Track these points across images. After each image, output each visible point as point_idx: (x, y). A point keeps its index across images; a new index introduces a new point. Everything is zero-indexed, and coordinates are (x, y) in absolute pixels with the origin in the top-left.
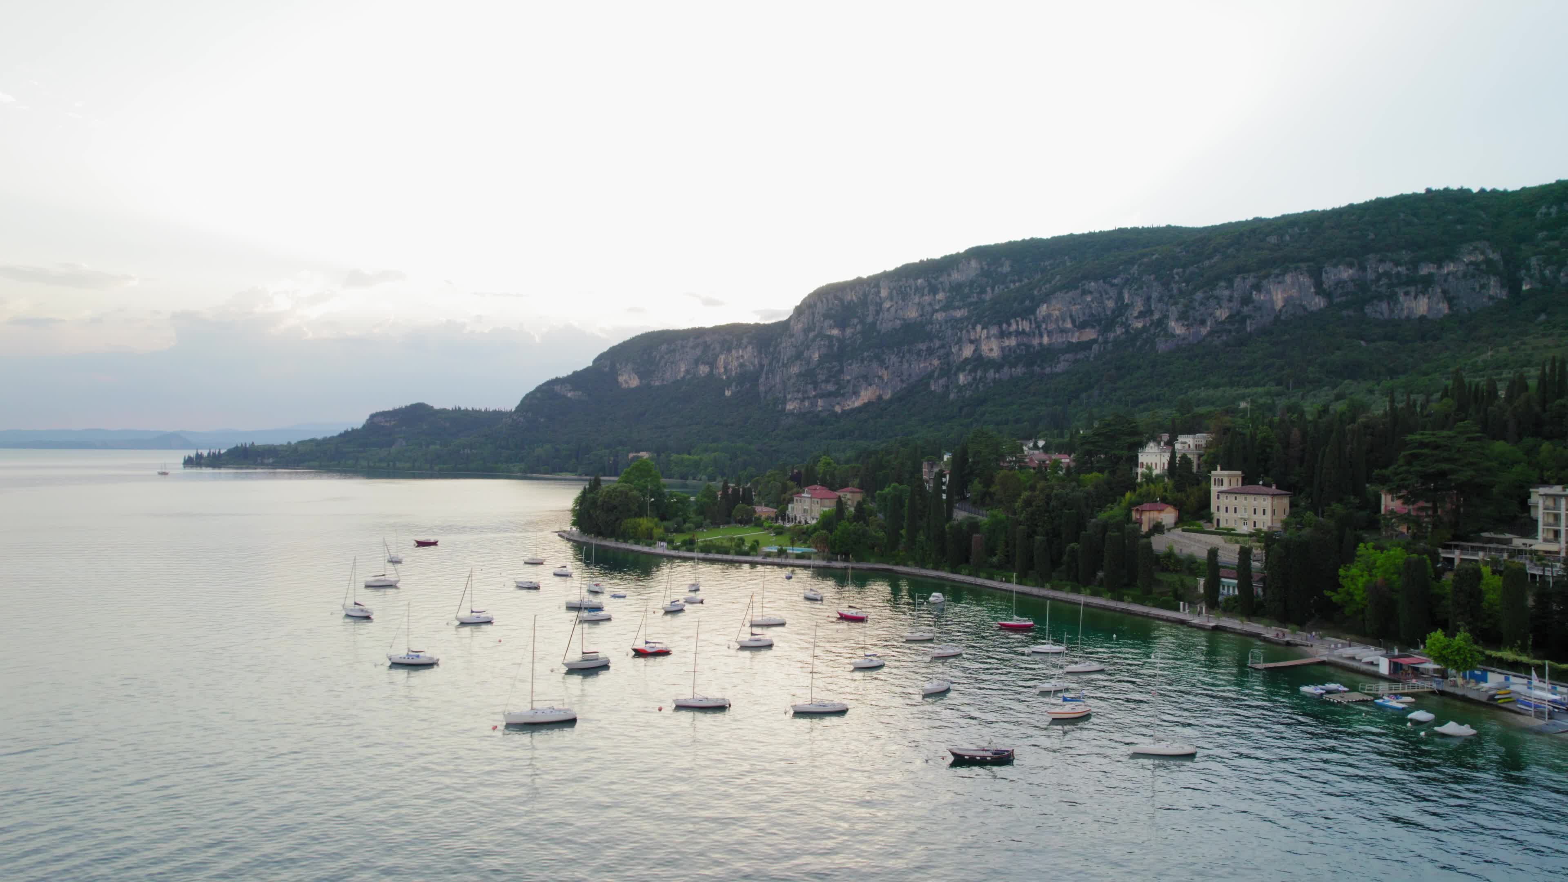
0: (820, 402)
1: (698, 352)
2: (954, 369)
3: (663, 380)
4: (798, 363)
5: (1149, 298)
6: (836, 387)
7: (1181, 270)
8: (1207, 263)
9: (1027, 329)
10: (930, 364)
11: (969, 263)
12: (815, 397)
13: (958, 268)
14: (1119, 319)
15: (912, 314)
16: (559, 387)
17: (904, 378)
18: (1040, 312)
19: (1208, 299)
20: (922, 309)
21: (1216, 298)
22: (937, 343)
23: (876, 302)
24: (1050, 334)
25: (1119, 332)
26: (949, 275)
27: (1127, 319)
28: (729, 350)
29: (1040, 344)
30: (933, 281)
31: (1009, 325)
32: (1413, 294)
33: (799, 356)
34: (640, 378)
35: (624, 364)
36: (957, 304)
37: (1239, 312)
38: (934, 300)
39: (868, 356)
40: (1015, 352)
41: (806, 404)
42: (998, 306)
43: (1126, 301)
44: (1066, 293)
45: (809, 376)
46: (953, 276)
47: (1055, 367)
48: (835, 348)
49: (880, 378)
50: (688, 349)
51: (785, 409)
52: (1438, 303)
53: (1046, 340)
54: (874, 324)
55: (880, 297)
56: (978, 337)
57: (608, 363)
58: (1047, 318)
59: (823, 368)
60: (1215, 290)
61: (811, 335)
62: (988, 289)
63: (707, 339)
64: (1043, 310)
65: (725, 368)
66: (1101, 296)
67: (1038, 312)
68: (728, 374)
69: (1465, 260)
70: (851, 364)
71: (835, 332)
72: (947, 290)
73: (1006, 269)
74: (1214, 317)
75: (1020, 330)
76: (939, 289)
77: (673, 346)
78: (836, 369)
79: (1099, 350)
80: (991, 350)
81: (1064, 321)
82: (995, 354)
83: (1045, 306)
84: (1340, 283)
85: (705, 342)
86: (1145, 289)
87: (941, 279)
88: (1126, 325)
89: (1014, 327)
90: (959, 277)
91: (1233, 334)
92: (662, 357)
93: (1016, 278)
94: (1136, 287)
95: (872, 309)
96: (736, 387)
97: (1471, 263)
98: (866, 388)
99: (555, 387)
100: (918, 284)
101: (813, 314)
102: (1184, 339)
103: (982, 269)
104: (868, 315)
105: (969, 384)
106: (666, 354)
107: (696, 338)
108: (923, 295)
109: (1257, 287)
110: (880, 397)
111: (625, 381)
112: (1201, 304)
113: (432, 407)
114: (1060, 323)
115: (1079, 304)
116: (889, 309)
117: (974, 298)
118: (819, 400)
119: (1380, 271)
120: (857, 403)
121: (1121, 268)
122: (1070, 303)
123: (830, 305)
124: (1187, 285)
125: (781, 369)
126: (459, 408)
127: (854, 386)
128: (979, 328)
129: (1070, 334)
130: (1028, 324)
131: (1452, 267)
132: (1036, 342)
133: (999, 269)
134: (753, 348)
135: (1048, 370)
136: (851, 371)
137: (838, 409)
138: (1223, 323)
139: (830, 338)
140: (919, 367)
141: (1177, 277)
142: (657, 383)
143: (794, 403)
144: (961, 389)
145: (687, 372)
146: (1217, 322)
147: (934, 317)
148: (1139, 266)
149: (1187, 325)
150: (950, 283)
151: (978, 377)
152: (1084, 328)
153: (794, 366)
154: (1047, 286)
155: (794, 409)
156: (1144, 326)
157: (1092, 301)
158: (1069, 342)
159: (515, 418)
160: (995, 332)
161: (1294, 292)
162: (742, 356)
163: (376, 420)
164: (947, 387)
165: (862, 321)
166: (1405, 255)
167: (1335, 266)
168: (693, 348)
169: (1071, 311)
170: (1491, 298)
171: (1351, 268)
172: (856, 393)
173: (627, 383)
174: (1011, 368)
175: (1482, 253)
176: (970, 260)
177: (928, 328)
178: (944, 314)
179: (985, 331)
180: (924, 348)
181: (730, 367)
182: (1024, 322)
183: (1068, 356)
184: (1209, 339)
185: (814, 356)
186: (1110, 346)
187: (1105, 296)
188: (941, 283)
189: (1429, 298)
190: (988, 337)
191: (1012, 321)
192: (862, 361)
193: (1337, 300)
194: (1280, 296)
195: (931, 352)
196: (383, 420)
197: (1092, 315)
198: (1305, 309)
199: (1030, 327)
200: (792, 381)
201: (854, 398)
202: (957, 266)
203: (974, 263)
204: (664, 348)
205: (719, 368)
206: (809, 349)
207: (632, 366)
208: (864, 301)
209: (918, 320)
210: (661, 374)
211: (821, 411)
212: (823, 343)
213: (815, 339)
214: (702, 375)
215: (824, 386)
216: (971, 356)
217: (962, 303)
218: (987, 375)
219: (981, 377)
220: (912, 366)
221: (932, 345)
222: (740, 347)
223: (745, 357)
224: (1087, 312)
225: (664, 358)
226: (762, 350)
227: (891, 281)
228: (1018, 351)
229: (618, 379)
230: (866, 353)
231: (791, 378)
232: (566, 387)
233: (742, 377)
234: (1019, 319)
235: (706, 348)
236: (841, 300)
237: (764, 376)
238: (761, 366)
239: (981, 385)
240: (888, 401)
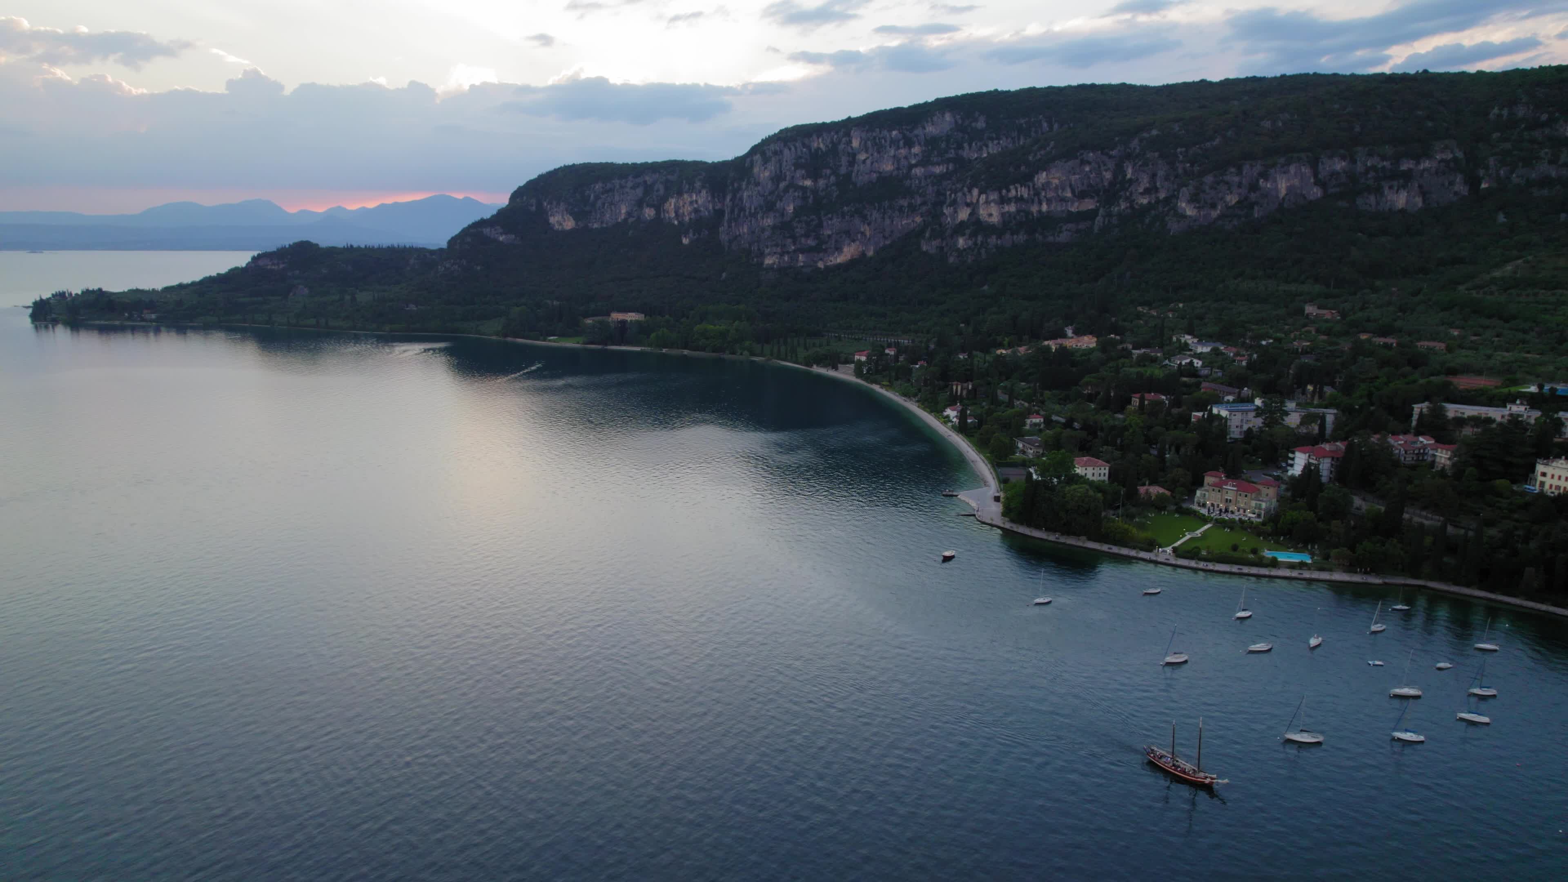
0: (801, 257)
1: (640, 191)
2: (949, 232)
3: (602, 223)
4: (772, 214)
5: (1154, 176)
6: (817, 241)
7: (1183, 149)
8: (1208, 144)
9: (1026, 196)
10: (913, 221)
11: (943, 117)
12: (795, 251)
13: (932, 121)
14: (1122, 193)
15: (888, 167)
16: (488, 230)
17: (887, 234)
18: (1038, 179)
19: (1218, 184)
20: (899, 161)
21: (1227, 183)
22: (919, 200)
23: (848, 153)
24: (1049, 201)
25: (1123, 207)
26: (924, 128)
27: (1131, 194)
28: (680, 193)
29: (1040, 212)
30: (907, 133)
31: (1009, 191)
32: (1396, 188)
33: (769, 207)
34: (577, 218)
35: (555, 203)
36: (935, 159)
37: (1246, 198)
38: (910, 153)
39: (848, 212)
40: (1015, 218)
41: (786, 258)
42: (992, 169)
43: (1129, 176)
44: (1066, 162)
45: (784, 228)
46: (927, 129)
47: (1058, 236)
48: (810, 200)
49: (863, 233)
50: (628, 190)
51: (762, 263)
52: (1414, 197)
53: (1044, 208)
54: (848, 175)
55: (852, 147)
56: (975, 201)
57: (533, 201)
58: (1046, 186)
59: (800, 222)
60: (1226, 175)
61: (782, 185)
62: (966, 145)
63: (647, 178)
64: (1042, 178)
65: (676, 212)
66: (1099, 167)
67: (1036, 179)
68: (680, 219)
69: (1438, 157)
70: (831, 219)
71: (808, 183)
72: (923, 143)
73: (981, 124)
74: (1225, 202)
75: (1019, 196)
76: (914, 143)
77: (609, 186)
78: (814, 223)
79: (1104, 223)
80: (991, 215)
81: (1063, 189)
82: (995, 219)
83: (1044, 174)
84: (1334, 174)
85: (645, 182)
86: (1151, 166)
87: (916, 132)
88: (1130, 200)
89: (1013, 193)
90: (934, 130)
91: (1243, 219)
92: (597, 198)
93: (994, 135)
94: (1140, 163)
95: (844, 160)
96: (694, 235)
97: (1442, 161)
98: (849, 245)
99: (484, 229)
100: (893, 136)
101: (780, 162)
102: (1195, 221)
103: (956, 122)
104: (841, 165)
105: (969, 248)
106: (603, 194)
107: (636, 177)
108: (898, 148)
109: (1264, 175)
110: (863, 254)
111: (558, 221)
112: (1211, 188)
113: (317, 245)
114: (1060, 192)
115: (1078, 174)
116: (864, 162)
117: (952, 154)
119: (1369, 164)
120: (840, 259)
121: (1117, 139)
122: (1070, 172)
123: (799, 153)
124: (1192, 165)
125: (749, 219)
126: (352, 246)
127: (836, 241)
128: (975, 192)
129: (1069, 203)
130: (1027, 190)
131: (1426, 164)
132: (1034, 209)
133: (973, 124)
134: (707, 193)
135: (1050, 239)
136: (831, 226)
137: (821, 265)
138: (1233, 207)
139: (804, 189)
140: (903, 224)
141: (1181, 157)
142: (596, 226)
143: (774, 258)
144: (960, 253)
145: (629, 214)
146: (1228, 207)
147: (913, 171)
148: (1141, 141)
149: (1198, 208)
150: (925, 135)
151: (979, 242)
152: (1083, 198)
153: (767, 217)
154: (1042, 152)
155: (774, 263)
156: (1149, 203)
157: (1090, 171)
158: (1068, 211)
159: (448, 265)
160: (996, 197)
161: (1296, 182)
162: (696, 201)
163: (261, 263)
164: (942, 248)
165: (834, 173)
166: (1388, 150)
167: (1331, 157)
168: (634, 188)
169: (1070, 181)
170: (1456, 193)
171: (1344, 161)
172: (839, 249)
173: (561, 224)
174: (1012, 234)
175: (1452, 152)
176: (944, 113)
177: (907, 183)
178: (923, 170)
179: (983, 197)
180: (906, 204)
181: (681, 211)
182: (1023, 188)
183: (1070, 226)
184: (1220, 222)
185: (788, 208)
186: (1115, 221)
187: (1102, 168)
188: (917, 136)
189: (1408, 192)
190: (987, 202)
191: (1012, 187)
192: (843, 217)
193: (1331, 191)
194: (1284, 185)
195: (913, 209)
196: (270, 263)
197: (1090, 185)
198: (1305, 198)
199: (1029, 194)
200: (768, 233)
201: (836, 253)
202: (932, 118)
203: (948, 117)
204: (598, 186)
205: (668, 212)
206: (781, 200)
207: (562, 204)
208: (833, 150)
209: (895, 173)
210: (599, 216)
211: (802, 267)
212: (796, 194)
213: (786, 190)
214: (648, 218)
215: (803, 240)
216: (968, 219)
217: (940, 159)
218: (989, 240)
219: (982, 242)
220: (894, 223)
221: (913, 201)
222: (691, 190)
223: (700, 202)
224: (1085, 182)
225: (600, 198)
226: (716, 195)
227: (863, 131)
228: (1018, 217)
229: (549, 220)
230: (845, 208)
231: (763, 230)
232: (496, 230)
233: (698, 223)
234: (1018, 185)
235: (648, 189)
236: (809, 148)
237: (726, 224)
238: (720, 213)
239: (983, 251)
240: (871, 258)
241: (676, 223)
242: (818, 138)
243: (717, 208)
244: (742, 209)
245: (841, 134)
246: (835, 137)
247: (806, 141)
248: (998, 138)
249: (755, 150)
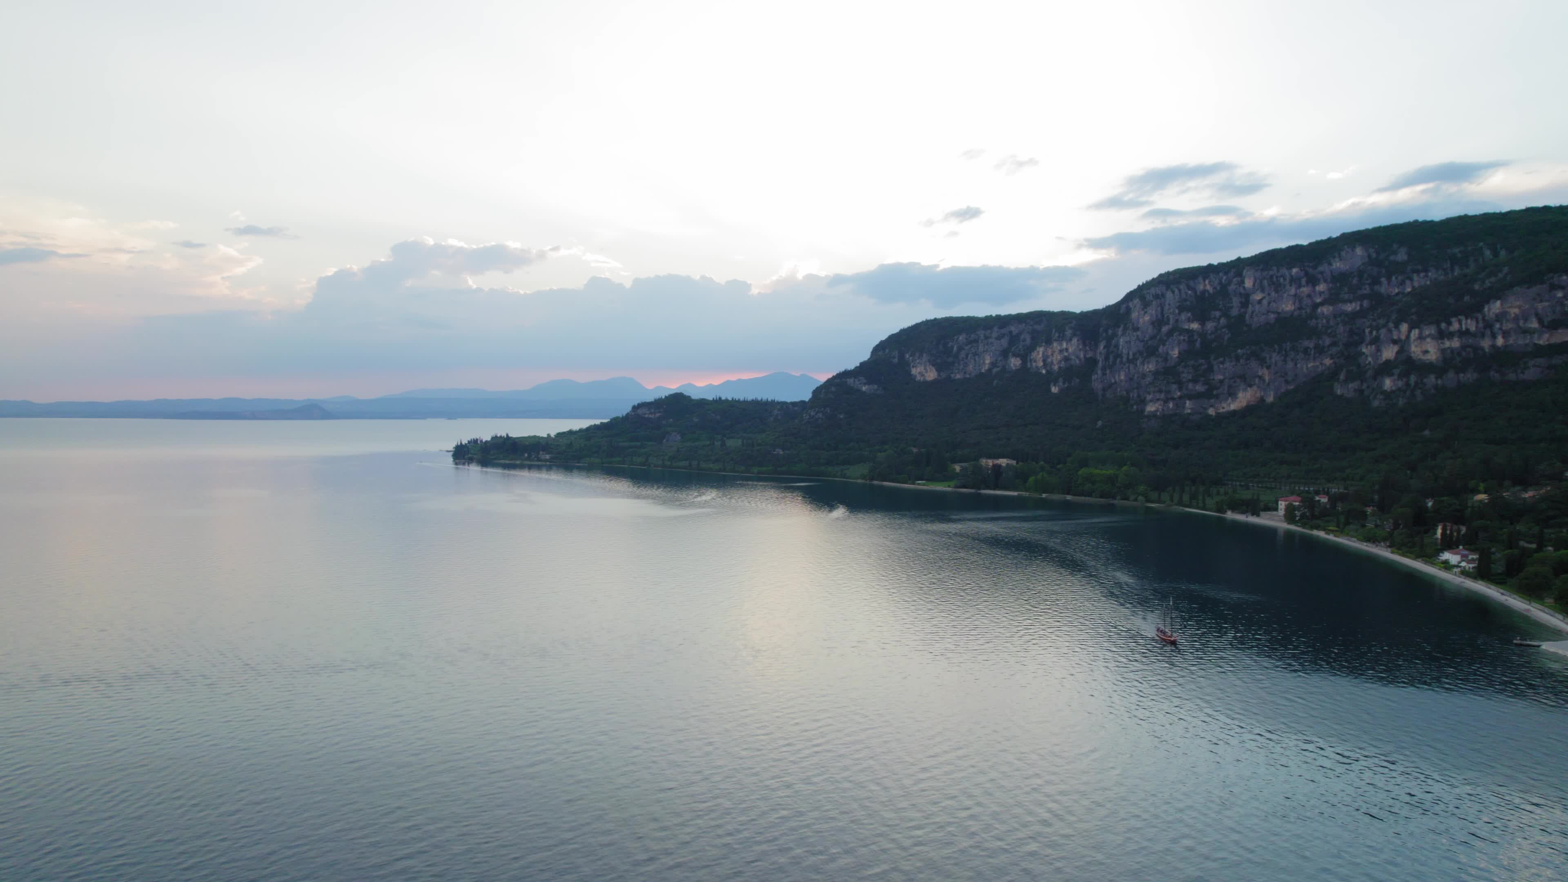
0: (1188, 404)
1: (1004, 342)
2: (1370, 373)
3: (965, 373)
4: (1153, 359)
6: (1206, 387)
9: (1473, 328)
10: (1321, 364)
12: (1180, 398)
13: (1340, 256)
15: (1288, 307)
16: (852, 380)
17: (1290, 379)
18: (1489, 310)
20: (1300, 301)
22: (1328, 341)
23: (1240, 294)
24: (1506, 334)
26: (1330, 264)
28: (1049, 342)
29: (1493, 346)
30: (1310, 271)
31: (1449, 324)
33: (1151, 352)
34: (939, 369)
35: (917, 355)
36: (1346, 297)
38: (1314, 291)
39: (1243, 354)
40: (1459, 354)
41: (1171, 405)
42: (1422, 303)
44: (1528, 288)
45: (1168, 373)
46: (1334, 264)
47: (1523, 373)
48: (1198, 345)
49: (1261, 378)
50: (992, 340)
51: (1143, 411)
53: (1500, 341)
54: (1241, 317)
55: (1244, 288)
56: (1403, 337)
57: (896, 353)
58: (1501, 317)
59: (1185, 367)
61: (1165, 329)
62: (1383, 280)
63: (1013, 328)
64: (1494, 308)
65: (1044, 361)
67: (1486, 309)
68: (1048, 368)
70: (1223, 363)
71: (1195, 326)
72: (1329, 280)
73: (1402, 256)
75: (1464, 329)
76: (1319, 280)
77: (973, 336)
78: (1203, 367)
80: (1426, 352)
81: (1526, 320)
82: (1432, 356)
83: (1498, 303)
85: (1011, 332)
87: (1321, 269)
89: (1455, 326)
90: (1342, 266)
92: (960, 349)
93: (1420, 268)
95: (1236, 301)
96: (1064, 383)
98: (1245, 390)
99: (848, 380)
100: (1293, 274)
101: (1162, 306)
103: (1369, 256)
104: (1232, 307)
105: (1399, 389)
106: (966, 345)
107: (1001, 328)
108: (1300, 286)
110: (1262, 400)
111: (919, 373)
113: (689, 397)
114: (1521, 323)
115: (1547, 301)
116: (1260, 302)
117: (1366, 290)
118: (1188, 402)
120: (1233, 407)
122: (1534, 299)
123: (1184, 296)
125: (1127, 365)
126: (720, 398)
127: (1230, 387)
128: (1404, 327)
129: (1536, 336)
130: (1474, 323)
132: (1486, 344)
133: (1392, 258)
134: (1078, 341)
135: (1512, 377)
136: (1223, 371)
137: (1211, 412)
139: (1190, 332)
140: (1309, 366)
142: (958, 376)
143: (1156, 405)
144: (1388, 395)
145: (993, 364)
147: (1319, 310)
150: (1331, 272)
151: (1412, 383)
152: (1556, 329)
153: (1148, 363)
154: (1493, 279)
155: (1157, 411)
157: (1564, 297)
158: (1535, 344)
159: (813, 413)
160: (1433, 332)
162: (1067, 350)
163: (640, 412)
164: (1362, 391)
165: (1225, 314)
168: (999, 338)
169: (1536, 309)
172: (1232, 394)
173: (923, 375)
174: (1457, 373)
176: (1354, 247)
177: (1312, 323)
178: (1331, 308)
179: (1415, 333)
180: (1312, 345)
181: (1049, 360)
182: (1469, 321)
183: (1540, 361)
185: (1172, 353)
188: (1322, 273)
190: (1421, 338)
191: (1453, 320)
192: (1238, 359)
195: (1321, 351)
196: (648, 412)
197: (1563, 313)
199: (1477, 327)
200: (1149, 379)
201: (1230, 400)
202: (1339, 254)
203: (1359, 251)
204: (962, 338)
205: (1035, 361)
206: (1164, 345)
207: (925, 355)
208: (1223, 291)
209: (1296, 313)
210: (962, 367)
211: (1190, 414)
212: (1182, 338)
213: (1170, 333)
214: (1014, 368)
215: (1190, 386)
216: (1396, 358)
217: (1352, 295)
218: (1425, 380)
219: (1416, 383)
220: (1299, 365)
221: (1320, 342)
222: (1061, 338)
223: (1070, 350)
224: (1558, 308)
225: (964, 349)
226: (1087, 342)
227: (1257, 270)
228: (1464, 354)
229: (911, 371)
230: (1239, 351)
231: (1144, 376)
232: (859, 380)
233: (1067, 372)
234: (1462, 318)
235: (1014, 339)
236: (1194, 290)
237: (1099, 372)
238: (1091, 363)
239: (1418, 392)
240: (1272, 404)
241: (1044, 372)
242: (1204, 281)
243: (1088, 356)
244: (1118, 356)
245: (1232, 274)
246: (1225, 278)
247: (1191, 283)
248: (1426, 271)
249: (1130, 296)
